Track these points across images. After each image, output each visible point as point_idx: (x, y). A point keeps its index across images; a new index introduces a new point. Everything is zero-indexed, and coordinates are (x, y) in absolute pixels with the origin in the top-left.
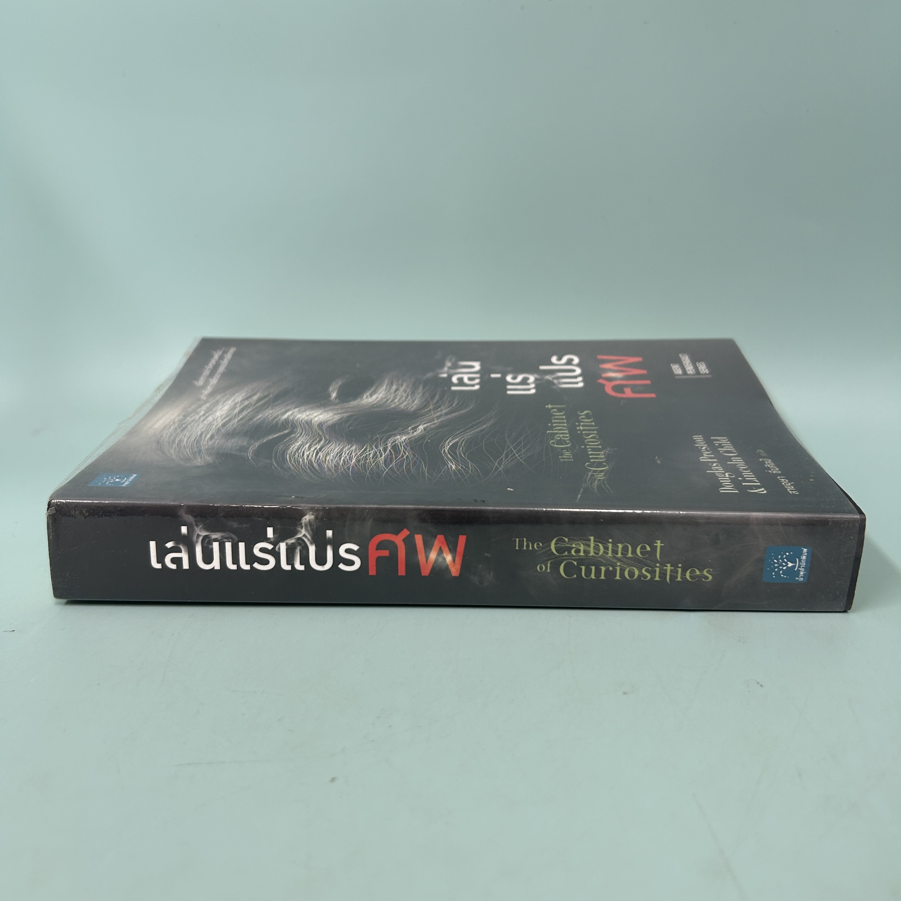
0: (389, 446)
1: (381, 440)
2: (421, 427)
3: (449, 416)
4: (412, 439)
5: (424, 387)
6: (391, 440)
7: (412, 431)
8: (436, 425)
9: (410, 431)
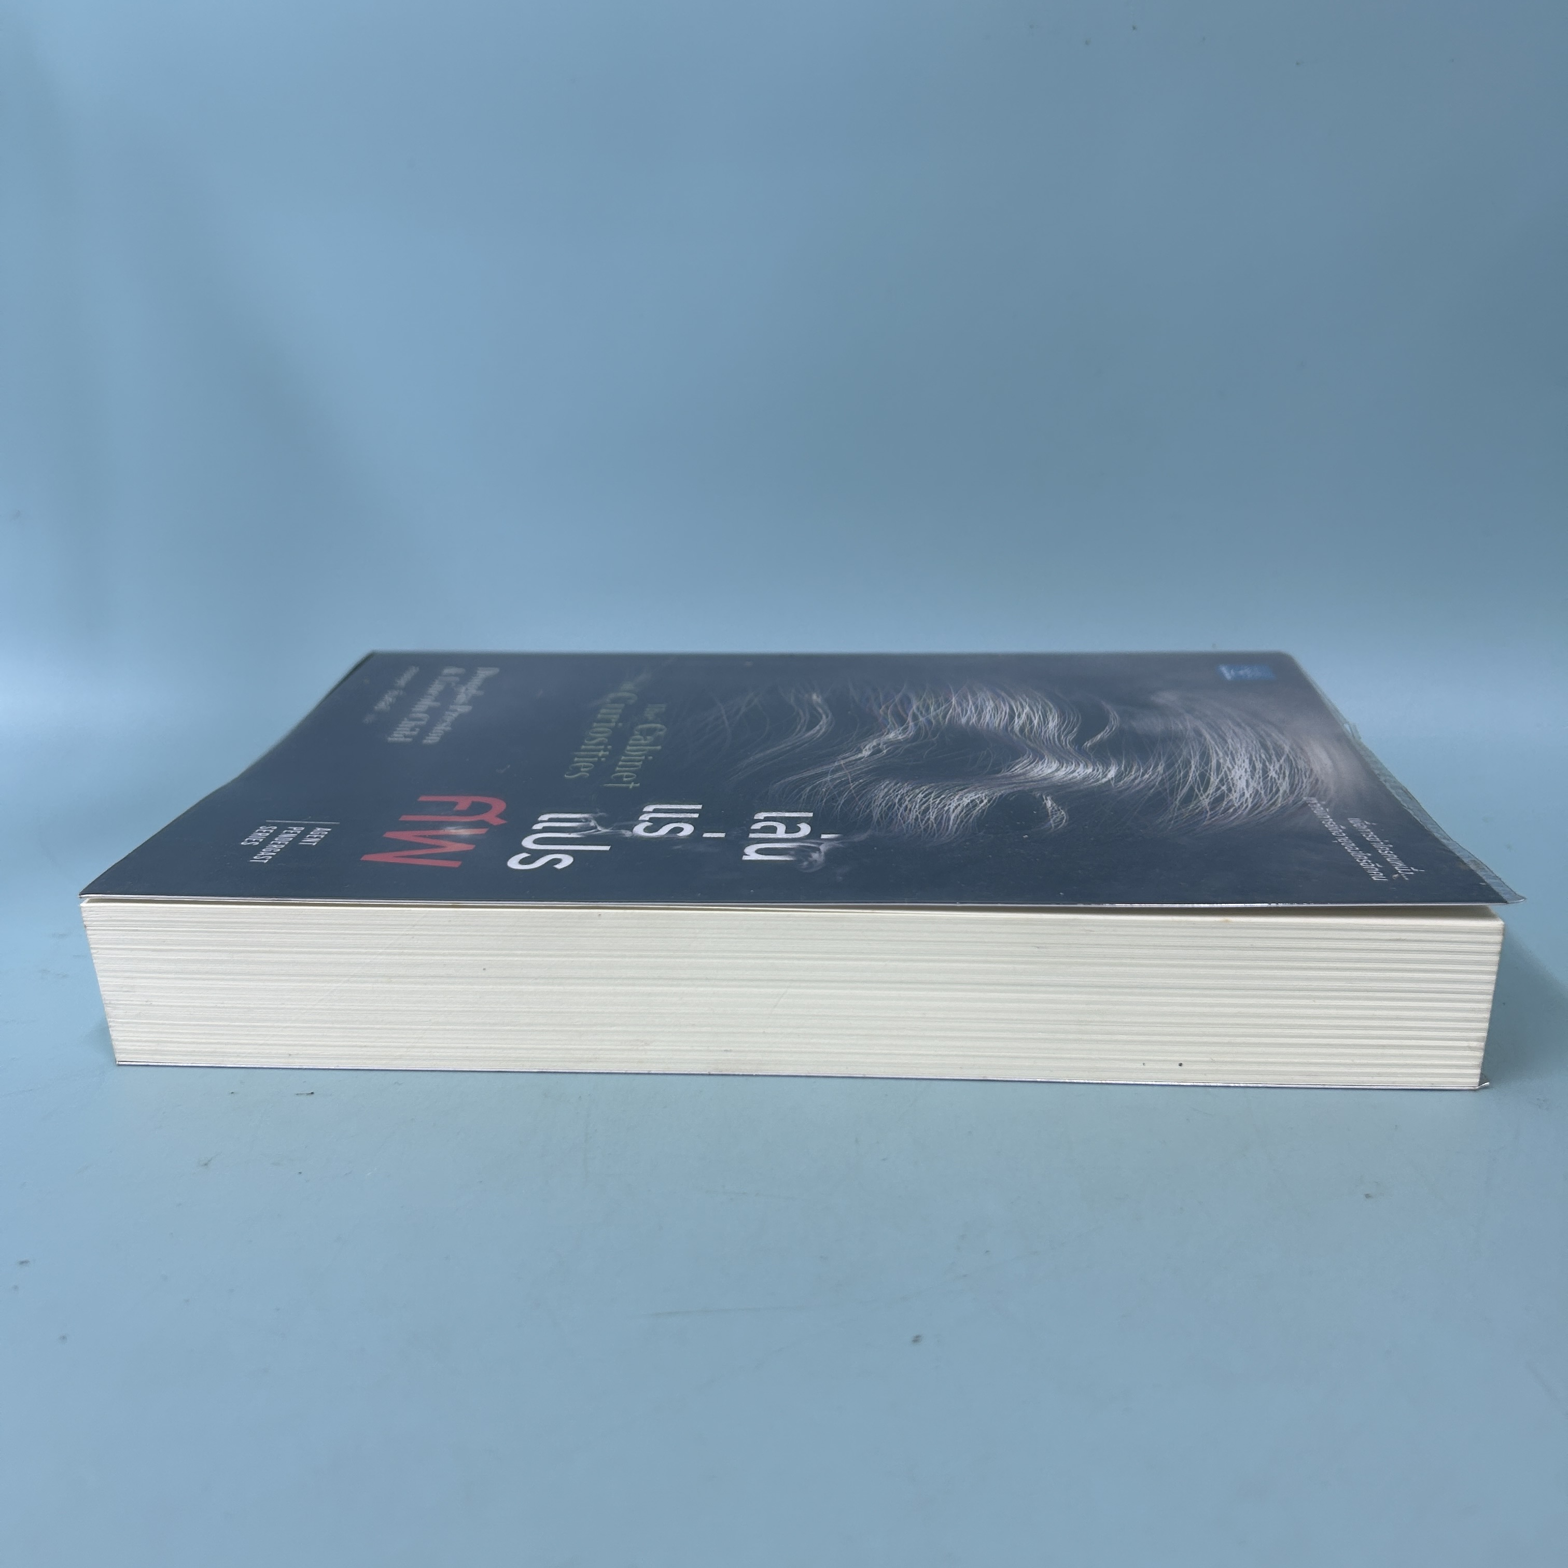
0: (910, 721)
1: (927, 733)
2: (866, 753)
3: (819, 770)
4: (878, 734)
5: (870, 816)
6: (911, 732)
7: (880, 747)
8: (841, 756)
9: (885, 746)
